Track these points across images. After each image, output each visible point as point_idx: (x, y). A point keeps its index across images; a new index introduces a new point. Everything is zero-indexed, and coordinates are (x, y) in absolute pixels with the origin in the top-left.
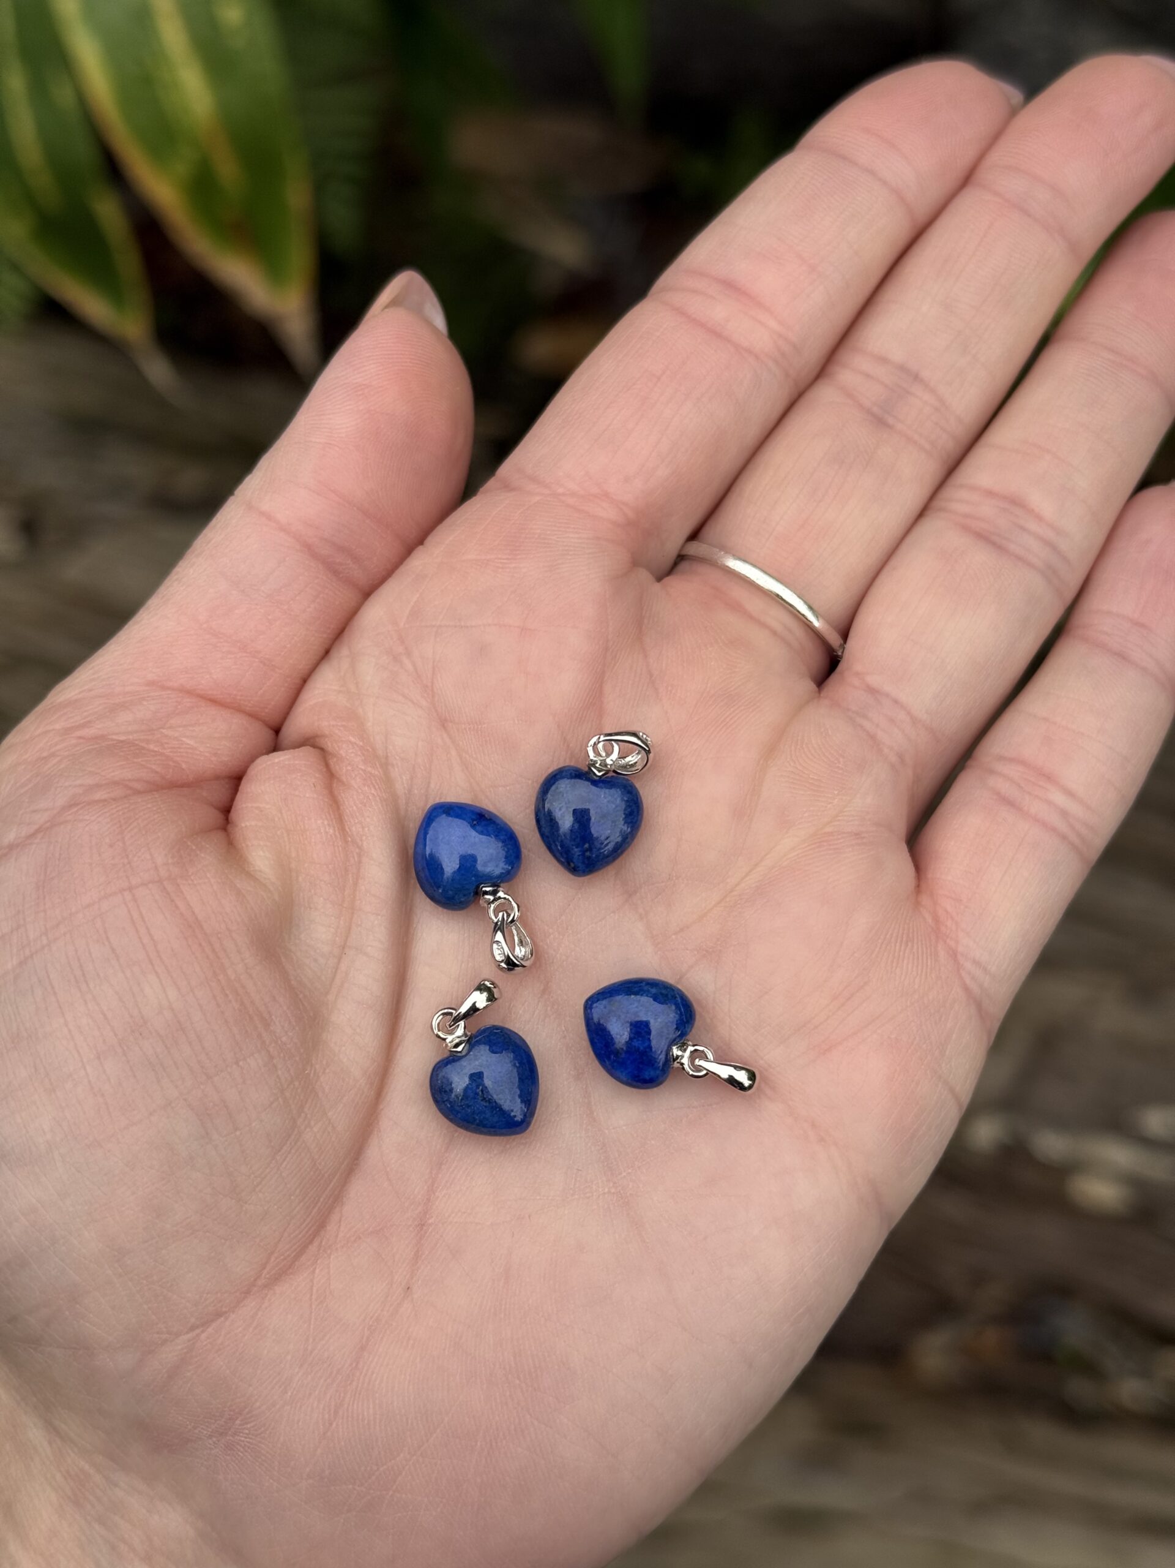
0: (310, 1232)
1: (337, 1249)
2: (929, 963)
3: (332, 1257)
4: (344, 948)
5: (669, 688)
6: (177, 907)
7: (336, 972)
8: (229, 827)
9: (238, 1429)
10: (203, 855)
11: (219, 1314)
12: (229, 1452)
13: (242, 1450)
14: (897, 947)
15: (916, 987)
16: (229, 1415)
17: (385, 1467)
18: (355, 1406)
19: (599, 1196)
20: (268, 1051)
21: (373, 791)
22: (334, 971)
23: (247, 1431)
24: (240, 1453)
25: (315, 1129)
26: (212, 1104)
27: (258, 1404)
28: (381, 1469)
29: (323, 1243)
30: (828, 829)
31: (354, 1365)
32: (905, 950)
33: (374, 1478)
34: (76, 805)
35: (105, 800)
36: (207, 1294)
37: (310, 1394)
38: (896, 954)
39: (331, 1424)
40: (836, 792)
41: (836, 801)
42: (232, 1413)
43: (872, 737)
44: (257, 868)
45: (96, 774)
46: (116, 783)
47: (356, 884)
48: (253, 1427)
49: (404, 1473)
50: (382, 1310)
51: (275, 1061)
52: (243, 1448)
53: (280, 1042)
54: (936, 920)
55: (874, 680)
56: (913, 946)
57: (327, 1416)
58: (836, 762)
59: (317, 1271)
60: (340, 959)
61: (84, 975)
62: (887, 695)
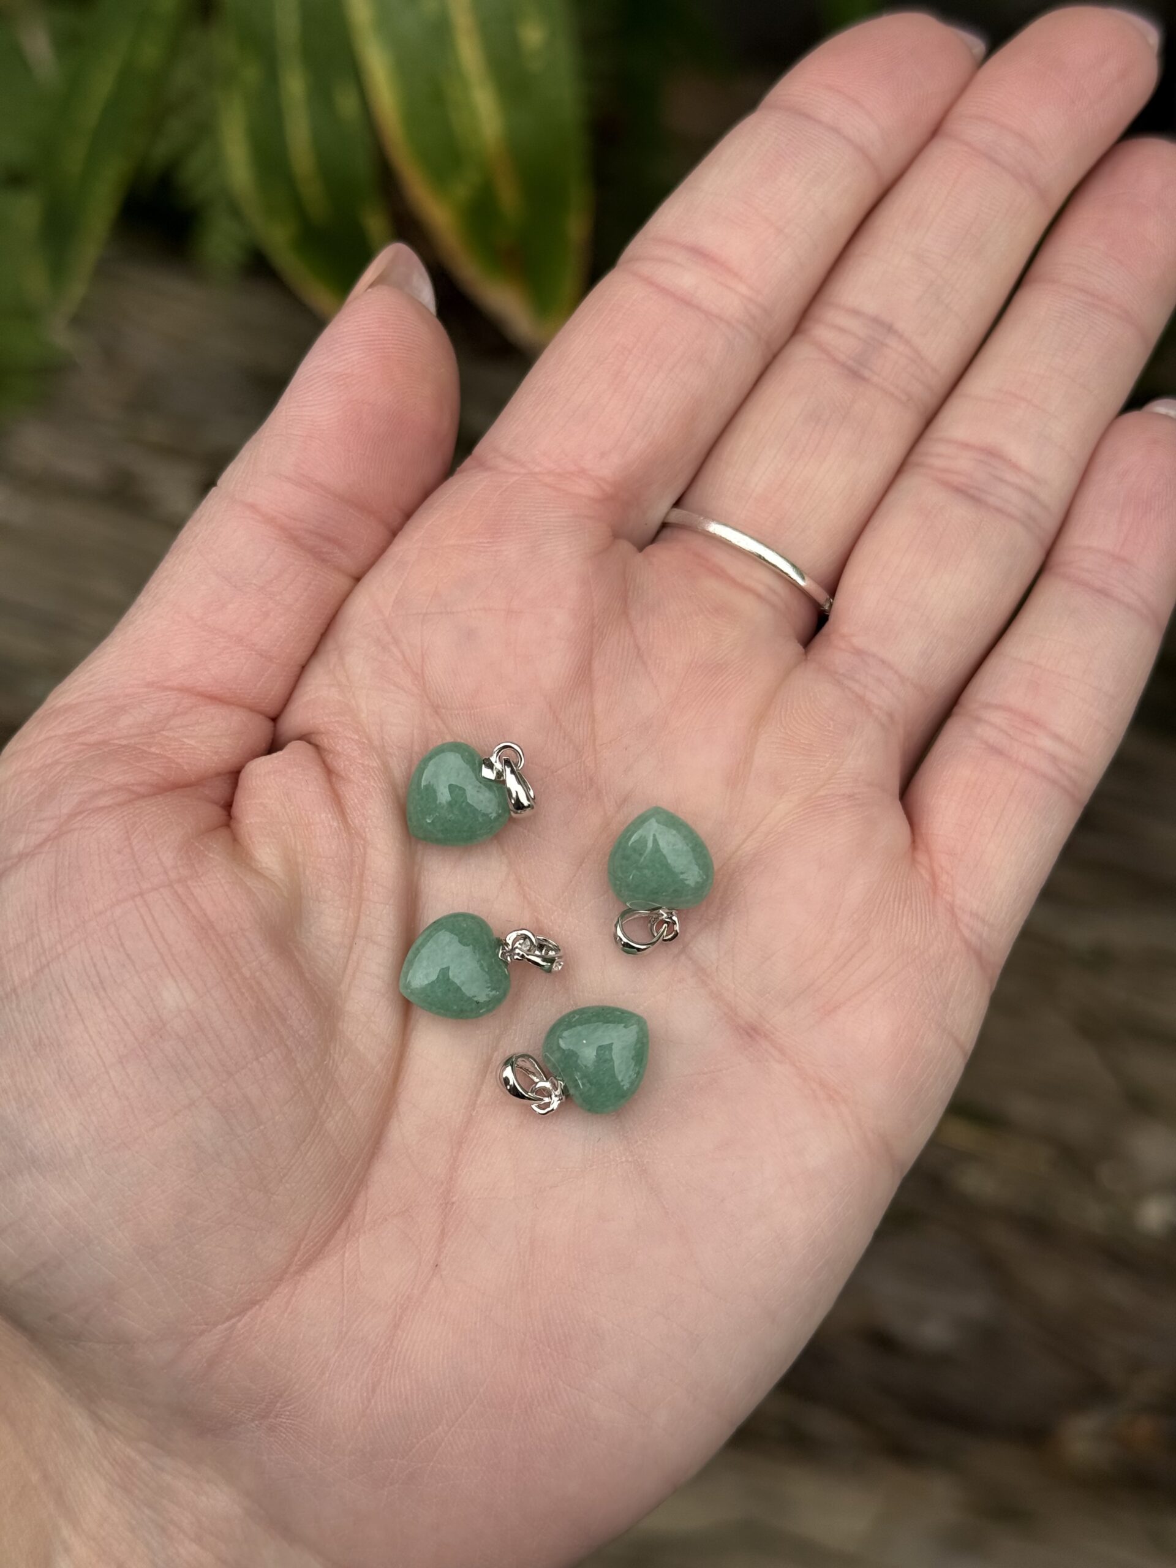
0: (337, 1218)
1: (365, 1232)
2: (928, 920)
3: (360, 1240)
4: (354, 938)
5: (658, 661)
6: (188, 909)
7: (347, 961)
8: (233, 824)
9: (279, 1411)
10: (211, 855)
11: (253, 1303)
12: (272, 1434)
13: (284, 1430)
14: (896, 906)
15: (916, 943)
16: (270, 1398)
17: (425, 1440)
18: (392, 1383)
19: (617, 1165)
20: (286, 1045)
21: (372, 784)
22: (345, 960)
23: (288, 1413)
24: (282, 1434)
25: (337, 1118)
26: (234, 1101)
27: (297, 1387)
28: (421, 1442)
29: (351, 1227)
30: (822, 793)
31: (388, 1343)
32: (904, 907)
33: (414, 1450)
34: (81, 813)
35: (110, 806)
36: (242, 1284)
37: (348, 1374)
38: (895, 912)
39: (369, 1401)
40: (828, 755)
41: (827, 765)
42: (272, 1397)
43: (861, 698)
44: (264, 865)
45: (100, 780)
46: (118, 788)
47: (362, 875)
48: (294, 1408)
49: (443, 1444)
50: (412, 1289)
51: (293, 1055)
52: (286, 1429)
53: (297, 1036)
54: (933, 876)
55: (859, 641)
56: (911, 903)
57: (365, 1394)
58: (826, 725)
59: (347, 1255)
60: (351, 948)
61: (101, 982)
62: (874, 656)
